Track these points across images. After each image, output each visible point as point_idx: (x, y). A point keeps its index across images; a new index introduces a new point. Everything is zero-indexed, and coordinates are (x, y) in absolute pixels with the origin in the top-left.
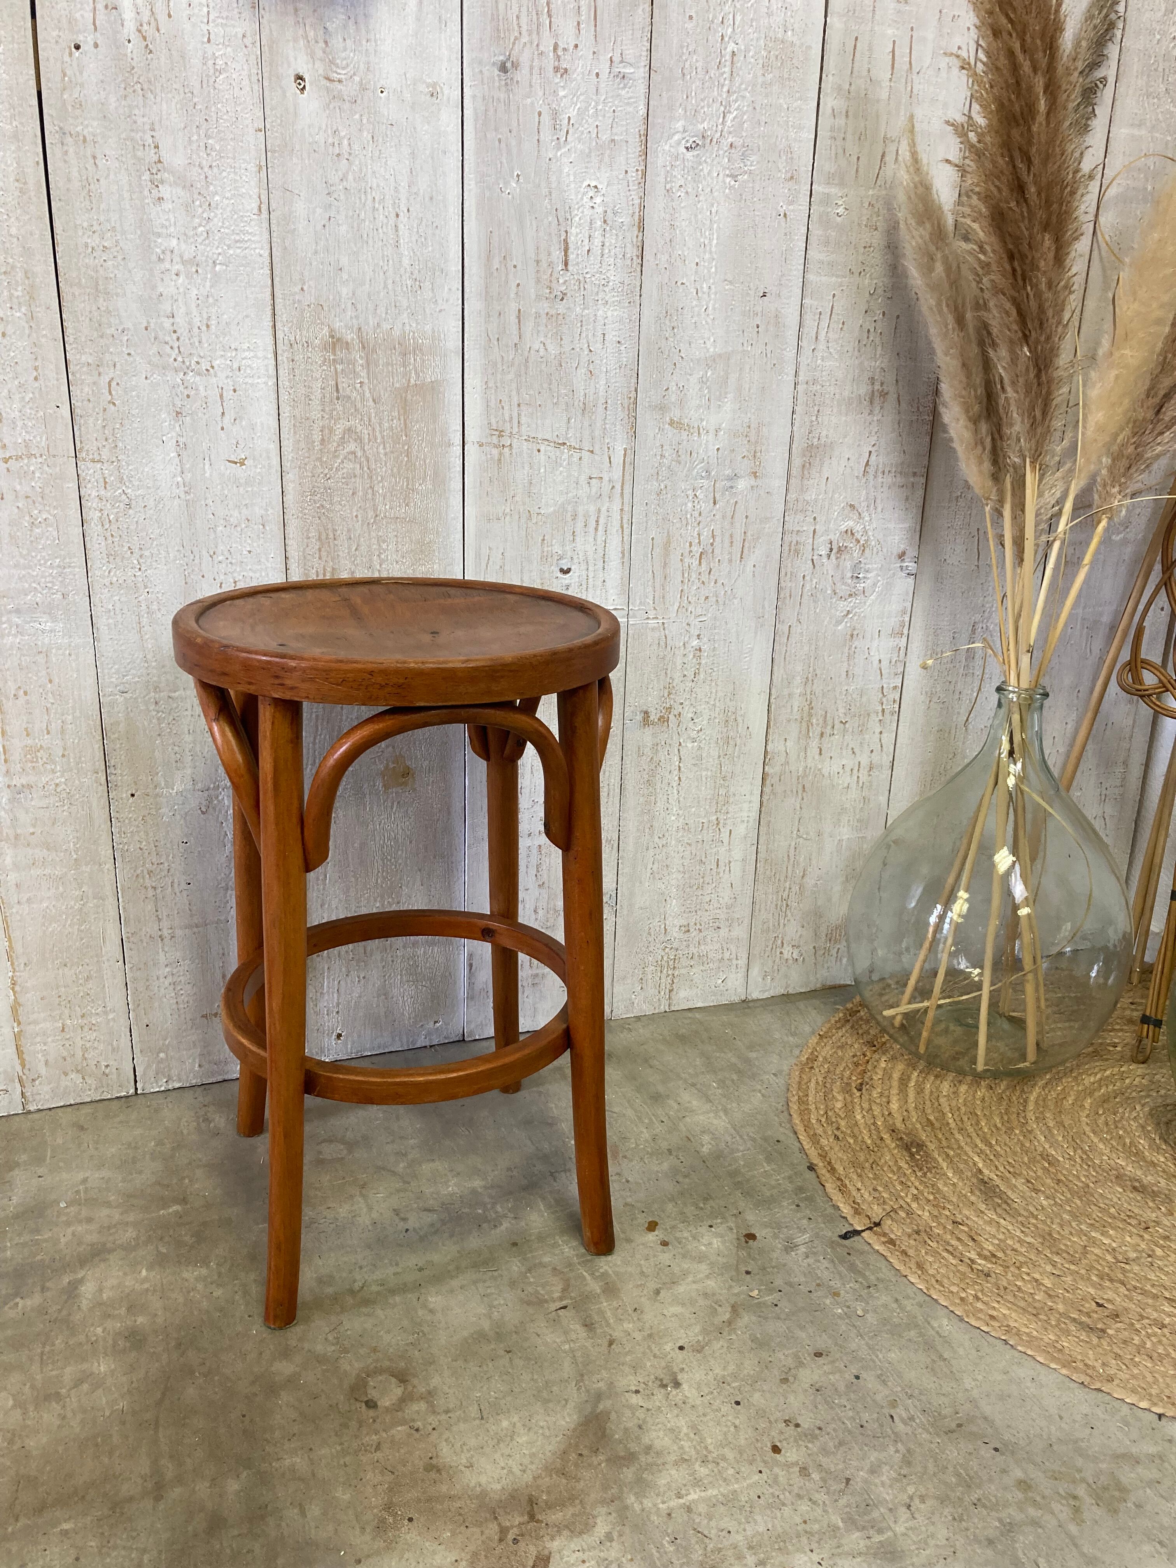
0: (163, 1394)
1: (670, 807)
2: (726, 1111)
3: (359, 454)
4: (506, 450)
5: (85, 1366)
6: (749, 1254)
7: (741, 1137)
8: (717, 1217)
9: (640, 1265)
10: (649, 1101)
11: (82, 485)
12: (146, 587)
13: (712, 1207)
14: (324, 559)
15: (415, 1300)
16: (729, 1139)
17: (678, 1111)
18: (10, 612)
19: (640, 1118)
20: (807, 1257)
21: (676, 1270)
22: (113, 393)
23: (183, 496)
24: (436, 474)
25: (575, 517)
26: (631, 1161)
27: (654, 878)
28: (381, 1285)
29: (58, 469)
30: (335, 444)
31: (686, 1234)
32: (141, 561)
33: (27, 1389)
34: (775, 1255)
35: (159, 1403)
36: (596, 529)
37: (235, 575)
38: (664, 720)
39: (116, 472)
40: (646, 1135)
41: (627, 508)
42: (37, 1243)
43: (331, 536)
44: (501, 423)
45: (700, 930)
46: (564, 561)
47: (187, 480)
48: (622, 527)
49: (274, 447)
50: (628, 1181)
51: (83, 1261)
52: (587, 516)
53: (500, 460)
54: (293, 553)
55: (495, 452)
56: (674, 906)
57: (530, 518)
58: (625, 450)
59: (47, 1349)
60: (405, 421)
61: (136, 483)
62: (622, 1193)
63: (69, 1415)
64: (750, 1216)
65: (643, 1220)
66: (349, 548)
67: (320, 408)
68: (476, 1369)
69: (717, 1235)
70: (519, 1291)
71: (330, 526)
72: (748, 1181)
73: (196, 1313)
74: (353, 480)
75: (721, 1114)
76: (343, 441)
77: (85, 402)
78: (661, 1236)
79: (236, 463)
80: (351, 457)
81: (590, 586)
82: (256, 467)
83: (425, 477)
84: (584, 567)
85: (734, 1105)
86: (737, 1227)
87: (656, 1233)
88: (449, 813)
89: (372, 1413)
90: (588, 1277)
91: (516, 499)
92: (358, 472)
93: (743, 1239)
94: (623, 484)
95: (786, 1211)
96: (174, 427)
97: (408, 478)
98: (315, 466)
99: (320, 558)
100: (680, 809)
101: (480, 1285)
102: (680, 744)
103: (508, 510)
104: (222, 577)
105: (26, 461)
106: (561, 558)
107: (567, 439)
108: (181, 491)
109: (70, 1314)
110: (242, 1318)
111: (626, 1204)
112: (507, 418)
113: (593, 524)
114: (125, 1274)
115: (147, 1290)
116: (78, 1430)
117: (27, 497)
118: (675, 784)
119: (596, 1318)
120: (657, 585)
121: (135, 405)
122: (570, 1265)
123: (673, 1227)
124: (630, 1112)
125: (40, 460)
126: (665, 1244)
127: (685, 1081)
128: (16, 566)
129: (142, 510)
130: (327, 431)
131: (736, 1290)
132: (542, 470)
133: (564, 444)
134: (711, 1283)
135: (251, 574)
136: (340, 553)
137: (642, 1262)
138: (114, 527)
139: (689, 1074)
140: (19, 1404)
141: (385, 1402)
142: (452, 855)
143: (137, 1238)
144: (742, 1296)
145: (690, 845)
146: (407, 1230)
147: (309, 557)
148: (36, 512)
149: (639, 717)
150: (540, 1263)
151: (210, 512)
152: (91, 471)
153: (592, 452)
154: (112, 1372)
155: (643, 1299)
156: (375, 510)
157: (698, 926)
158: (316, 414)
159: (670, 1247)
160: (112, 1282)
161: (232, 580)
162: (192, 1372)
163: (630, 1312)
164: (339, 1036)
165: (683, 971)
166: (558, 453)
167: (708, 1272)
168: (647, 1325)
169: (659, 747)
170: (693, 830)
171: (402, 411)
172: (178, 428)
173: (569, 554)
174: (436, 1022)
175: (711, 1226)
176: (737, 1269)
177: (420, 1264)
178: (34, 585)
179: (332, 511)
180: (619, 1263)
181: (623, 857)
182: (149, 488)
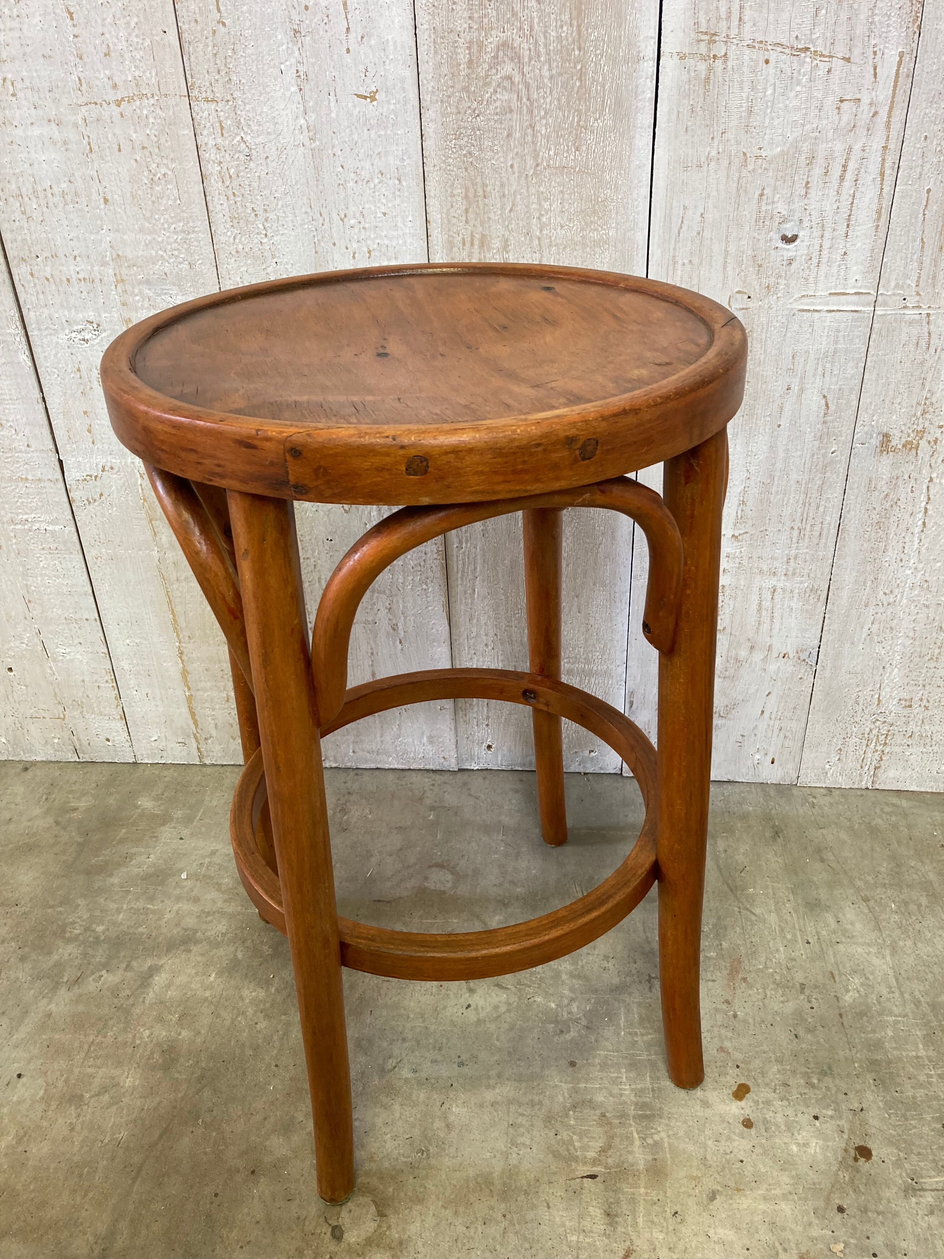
0: (161, 1136)
1: (905, 558)
2: (894, 951)
3: (516, 79)
4: (719, 63)
5: (118, 1072)
6: (852, 1180)
7: (902, 994)
8: (828, 1107)
9: (705, 1147)
10: (801, 909)
11: (198, 132)
12: (273, 256)
13: (828, 1088)
14: (471, 224)
15: (438, 1104)
16: (884, 991)
17: (834, 932)
18: (140, 283)
19: (782, 930)
20: (932, 1213)
21: (749, 1169)
22: (222, 9)
23: (307, 143)
24: (618, 103)
25: (811, 160)
26: (751, 987)
27: (871, 640)
28: (415, 1071)
29: (171, 113)
30: (486, 66)
31: (780, 1119)
32: (267, 225)
33: (60, 1084)
34: (887, 1194)
35: (153, 1146)
36: (842, 178)
37: (369, 242)
38: (910, 446)
39: (233, 114)
40: (782, 956)
41: (893, 145)
42: (146, 911)
43: (481, 193)
44: (713, 21)
45: (927, 708)
46: (788, 225)
47: (311, 123)
48: (882, 174)
49: (409, 74)
50: (735, 1016)
51: (171, 946)
52: (829, 158)
53: (707, 79)
54: (435, 215)
55: (702, 67)
56: (895, 674)
57: (745, 163)
58: (901, 55)
59: (99, 1039)
60: (579, 26)
61: (255, 128)
62: (723, 1031)
63: (78, 1128)
64: (874, 1118)
65: (733, 1079)
66: (503, 208)
67: (466, 15)
68: (461, 1229)
69: (821, 1134)
70: (552, 1134)
71: (478, 180)
72: (889, 1062)
73: (233, 1043)
74: (508, 116)
75: (887, 952)
76: (496, 62)
77: (192, 24)
78: (748, 1111)
79: (365, 98)
80: (507, 84)
81: (824, 260)
82: (389, 102)
83: (604, 109)
84: (817, 233)
85: (909, 943)
86: (852, 1131)
87: (742, 1103)
88: (613, 538)
89: (333, 1247)
90: (637, 1143)
91: (726, 136)
92: (514, 105)
93: (852, 1152)
94: (891, 108)
95: (926, 1130)
96: (293, 52)
97: (579, 111)
98: (461, 99)
99: (467, 222)
100: (920, 561)
101: (513, 1108)
102: (931, 480)
103: (714, 153)
104: (355, 245)
105: (138, 103)
106: (784, 221)
107: (812, 41)
108: (303, 138)
109: (133, 1005)
110: (269, 1065)
111: (721, 1049)
112: (723, 16)
113: (836, 171)
114: (197, 974)
115: (206, 999)
116: (76, 1150)
117: (144, 148)
118: (917, 530)
119: (625, 1207)
120: (927, 260)
121: (248, 24)
122: (623, 1115)
123: (768, 1103)
124: (773, 918)
125: (152, 101)
126: (748, 1124)
127: (858, 890)
128: (141, 230)
129: (263, 161)
130: (475, 49)
131: (815, 1232)
132: (769, 92)
133: (807, 49)
134: (786, 1208)
135: (386, 242)
136: (492, 215)
137: (710, 1143)
138: (235, 183)
139: (866, 882)
140: (46, 1099)
141: (352, 1237)
142: (615, 584)
143: (224, 935)
144: (820, 1246)
145: (927, 607)
146: (469, 1006)
147: (454, 221)
148: (155, 165)
149: (875, 441)
150: (590, 1101)
151: (338, 164)
152: (206, 113)
153: (848, 60)
154: (134, 1088)
155: (691, 1202)
156: (536, 157)
157: (924, 703)
158: (461, 25)
159: (753, 1131)
160: (181, 979)
161: (365, 249)
162: (197, 1117)
163: (669, 1215)
164: (489, 747)
165: (896, 749)
166: (795, 65)
167: (788, 1188)
168: (681, 1246)
169: (900, 482)
170: (934, 590)
171: (575, 14)
172: (297, 53)
173: (798, 215)
174: (591, 751)
175: (816, 1118)
176: (828, 1200)
177: (463, 1057)
178: (160, 253)
179: (482, 160)
180: (681, 1133)
181: (831, 611)
182: (269, 133)
